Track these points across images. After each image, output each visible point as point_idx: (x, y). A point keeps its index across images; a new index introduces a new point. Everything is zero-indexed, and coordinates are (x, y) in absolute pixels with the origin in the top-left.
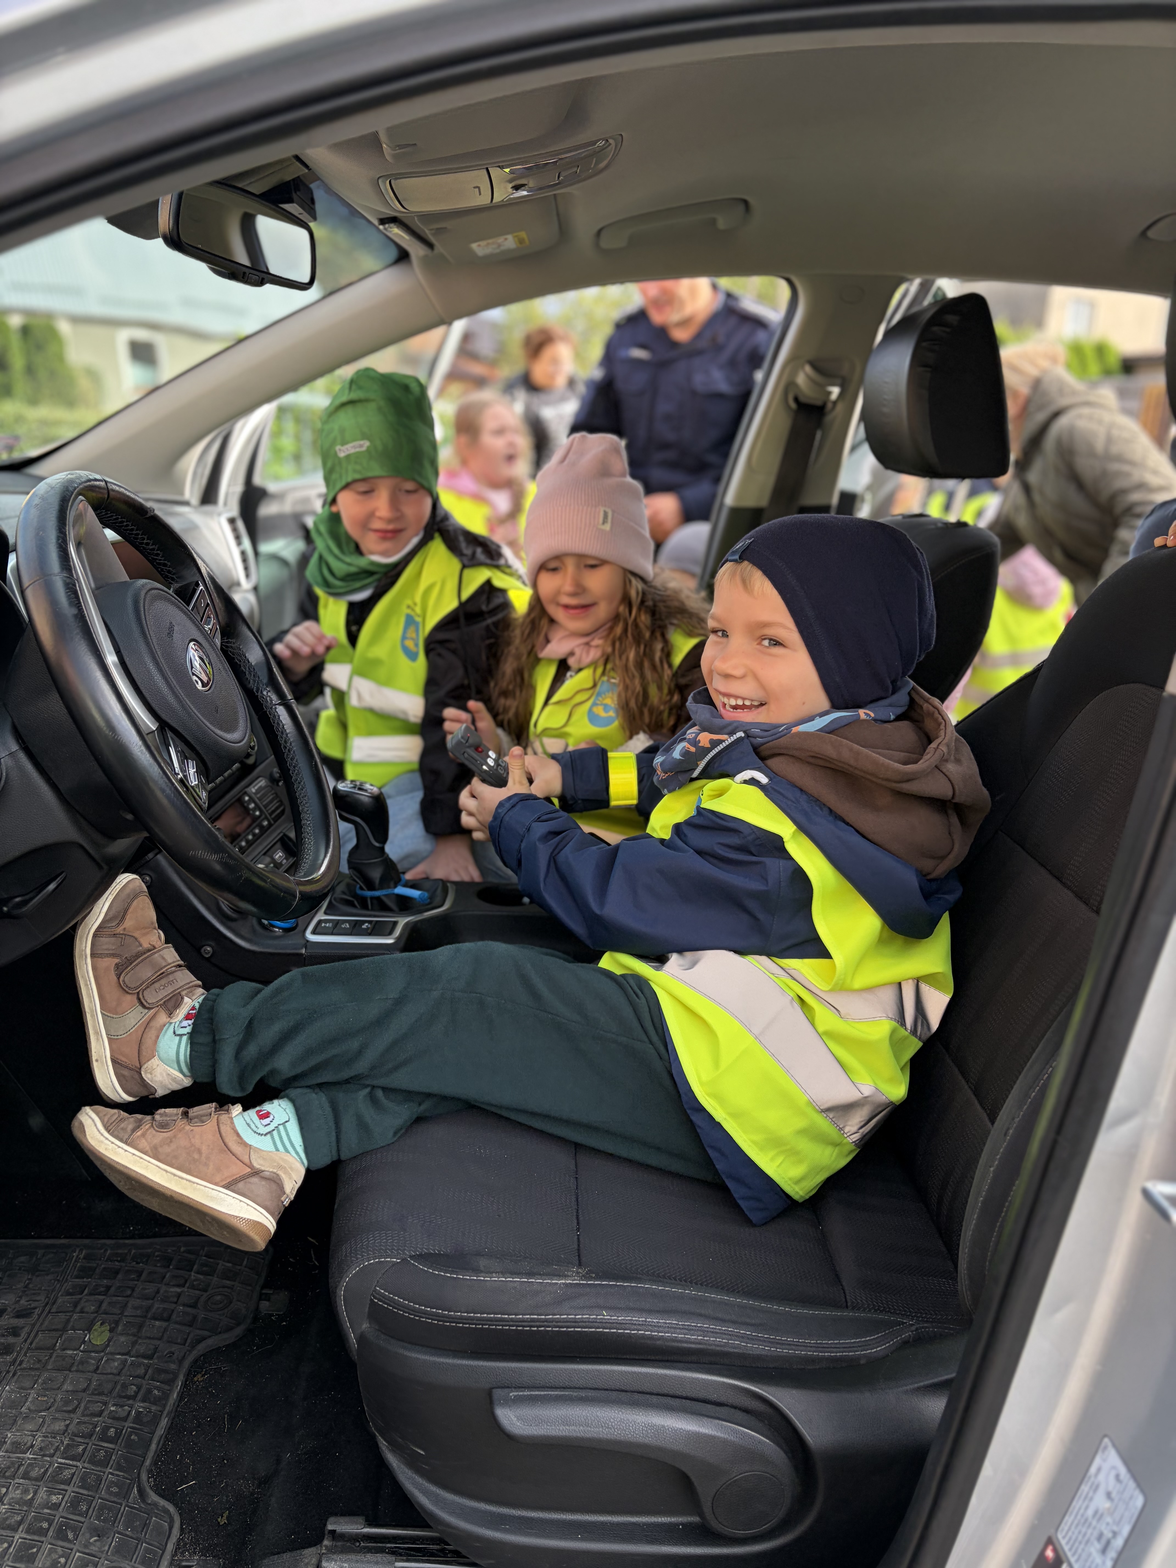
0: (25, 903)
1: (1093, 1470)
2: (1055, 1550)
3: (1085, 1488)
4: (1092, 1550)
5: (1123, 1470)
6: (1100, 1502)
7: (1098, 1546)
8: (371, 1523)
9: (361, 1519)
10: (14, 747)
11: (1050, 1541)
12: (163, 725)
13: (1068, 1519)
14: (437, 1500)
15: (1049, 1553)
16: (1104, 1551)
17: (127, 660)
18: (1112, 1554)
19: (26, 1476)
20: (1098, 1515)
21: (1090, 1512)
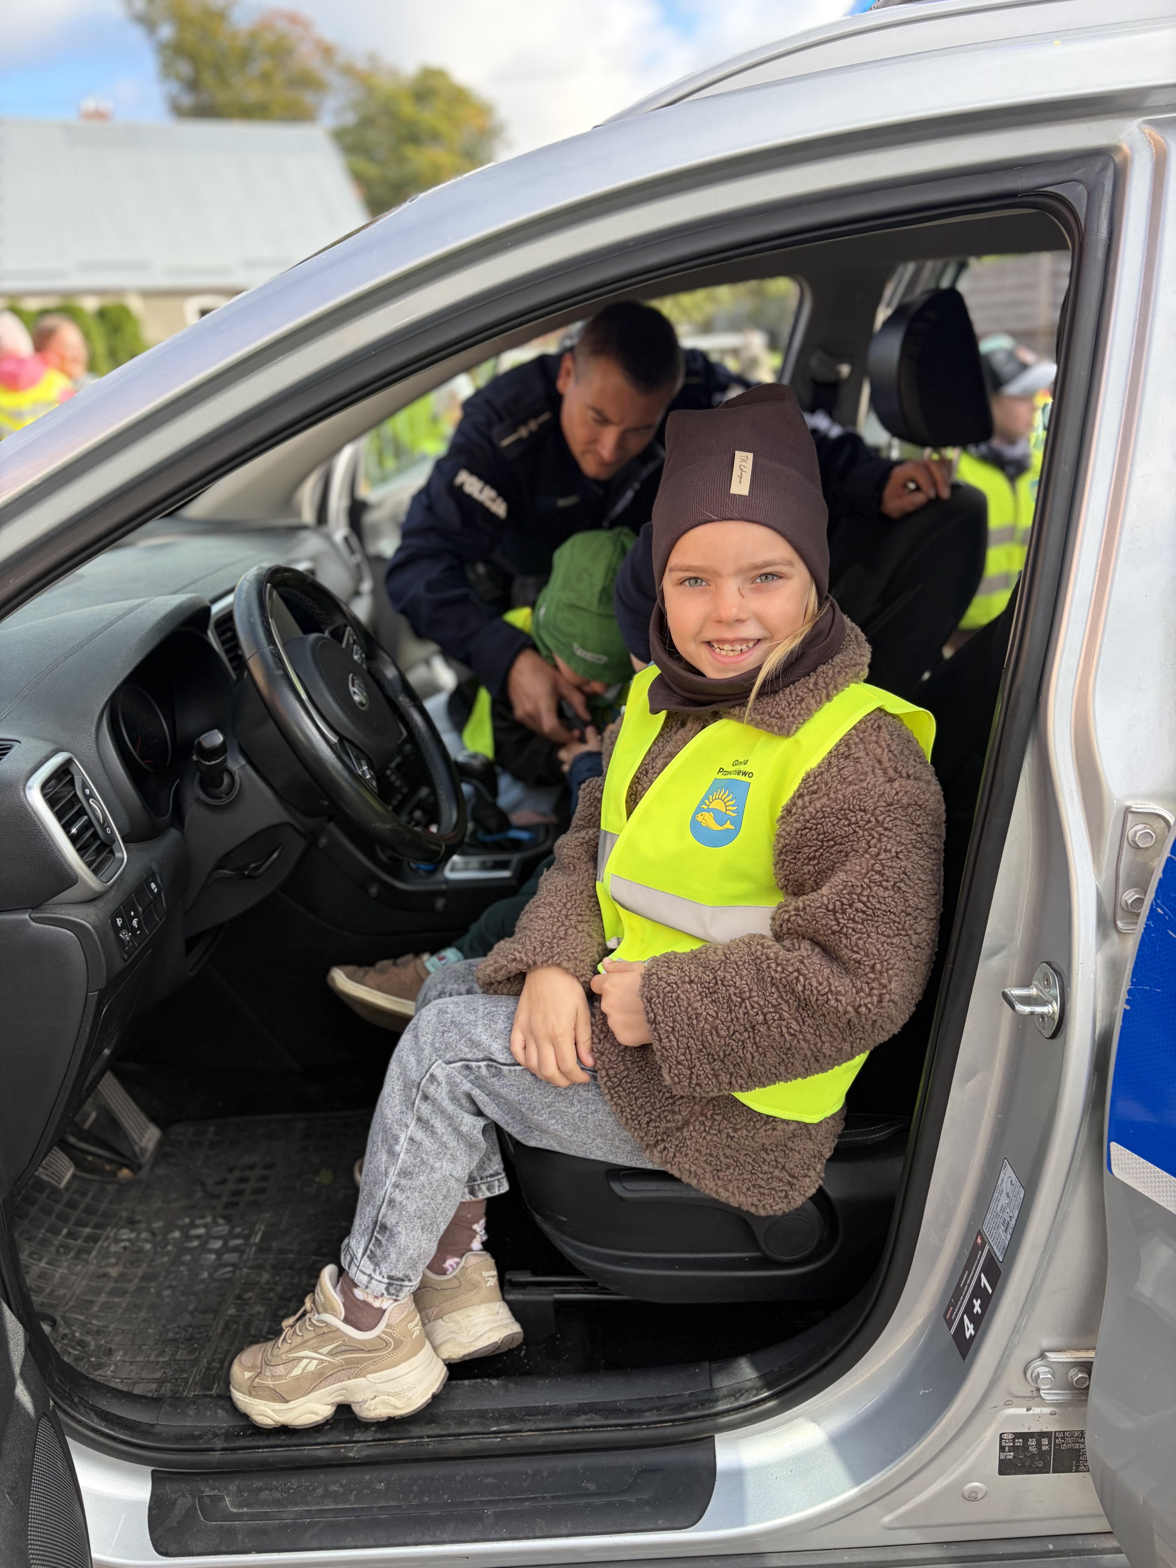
0: (258, 868)
1: (1000, 1182)
2: (982, 1238)
3: (996, 1194)
4: (1000, 1231)
5: (1014, 1177)
6: (1004, 1200)
7: (1003, 1228)
8: (535, 1273)
9: (528, 1272)
10: (243, 762)
11: (979, 1233)
12: (342, 738)
13: (988, 1216)
14: (578, 1250)
15: (979, 1241)
16: (1006, 1231)
17: (313, 696)
18: (1010, 1231)
19: (291, 1268)
20: (1003, 1209)
21: (999, 1209)
